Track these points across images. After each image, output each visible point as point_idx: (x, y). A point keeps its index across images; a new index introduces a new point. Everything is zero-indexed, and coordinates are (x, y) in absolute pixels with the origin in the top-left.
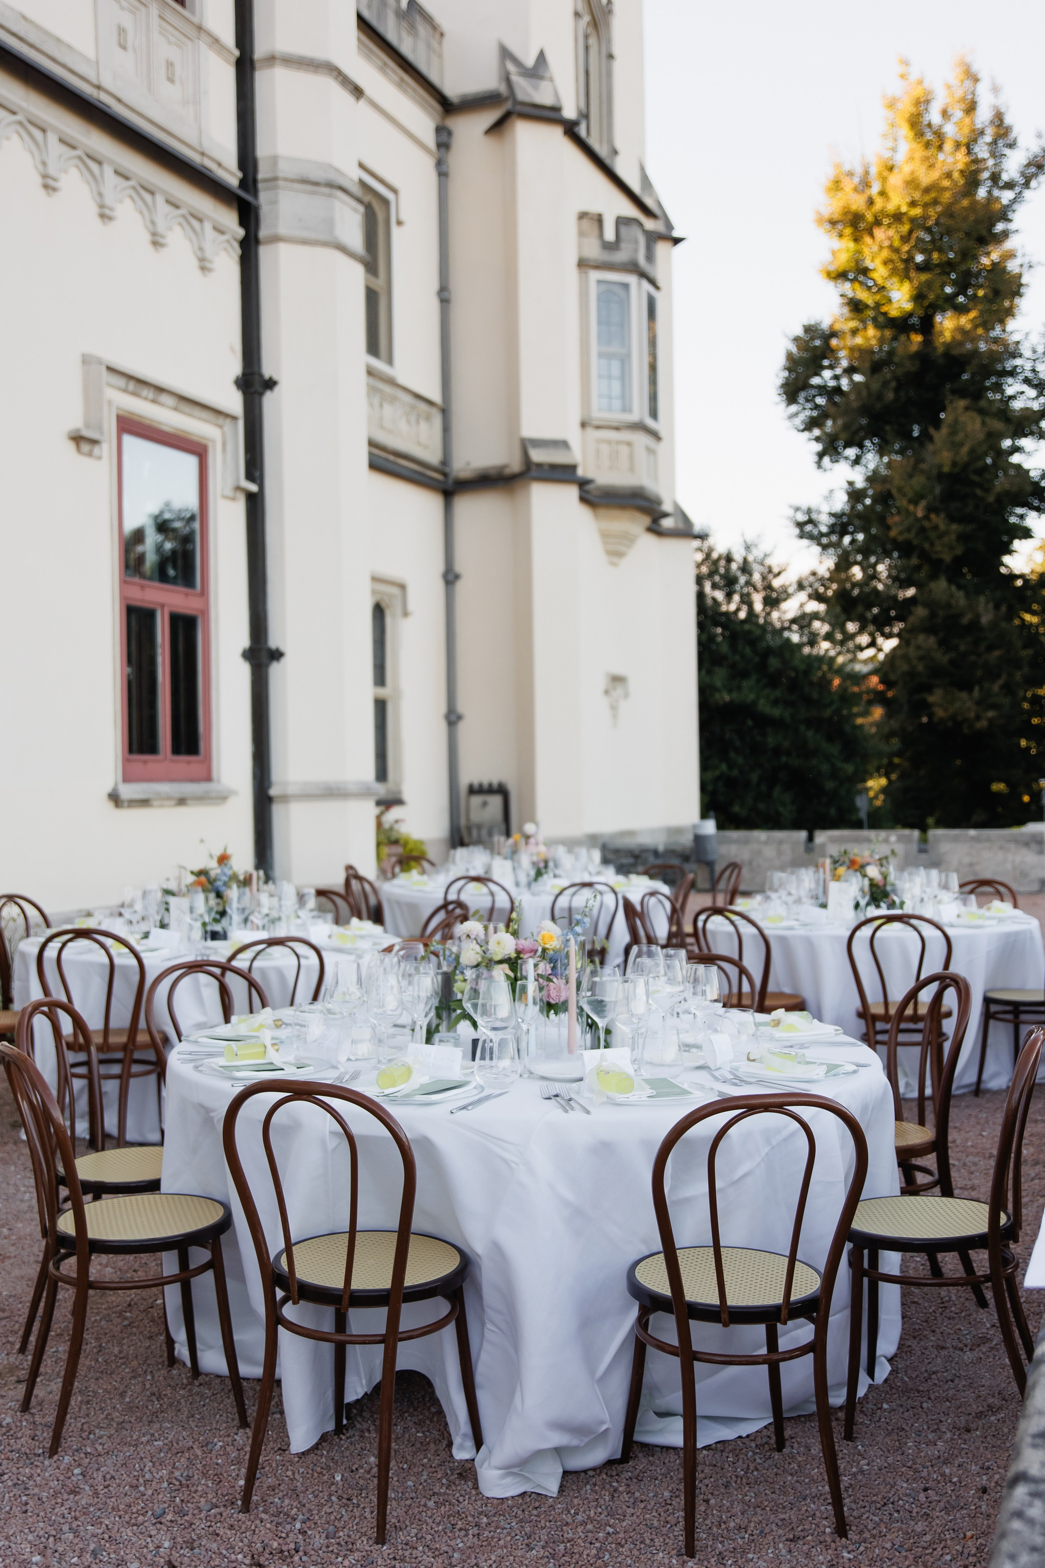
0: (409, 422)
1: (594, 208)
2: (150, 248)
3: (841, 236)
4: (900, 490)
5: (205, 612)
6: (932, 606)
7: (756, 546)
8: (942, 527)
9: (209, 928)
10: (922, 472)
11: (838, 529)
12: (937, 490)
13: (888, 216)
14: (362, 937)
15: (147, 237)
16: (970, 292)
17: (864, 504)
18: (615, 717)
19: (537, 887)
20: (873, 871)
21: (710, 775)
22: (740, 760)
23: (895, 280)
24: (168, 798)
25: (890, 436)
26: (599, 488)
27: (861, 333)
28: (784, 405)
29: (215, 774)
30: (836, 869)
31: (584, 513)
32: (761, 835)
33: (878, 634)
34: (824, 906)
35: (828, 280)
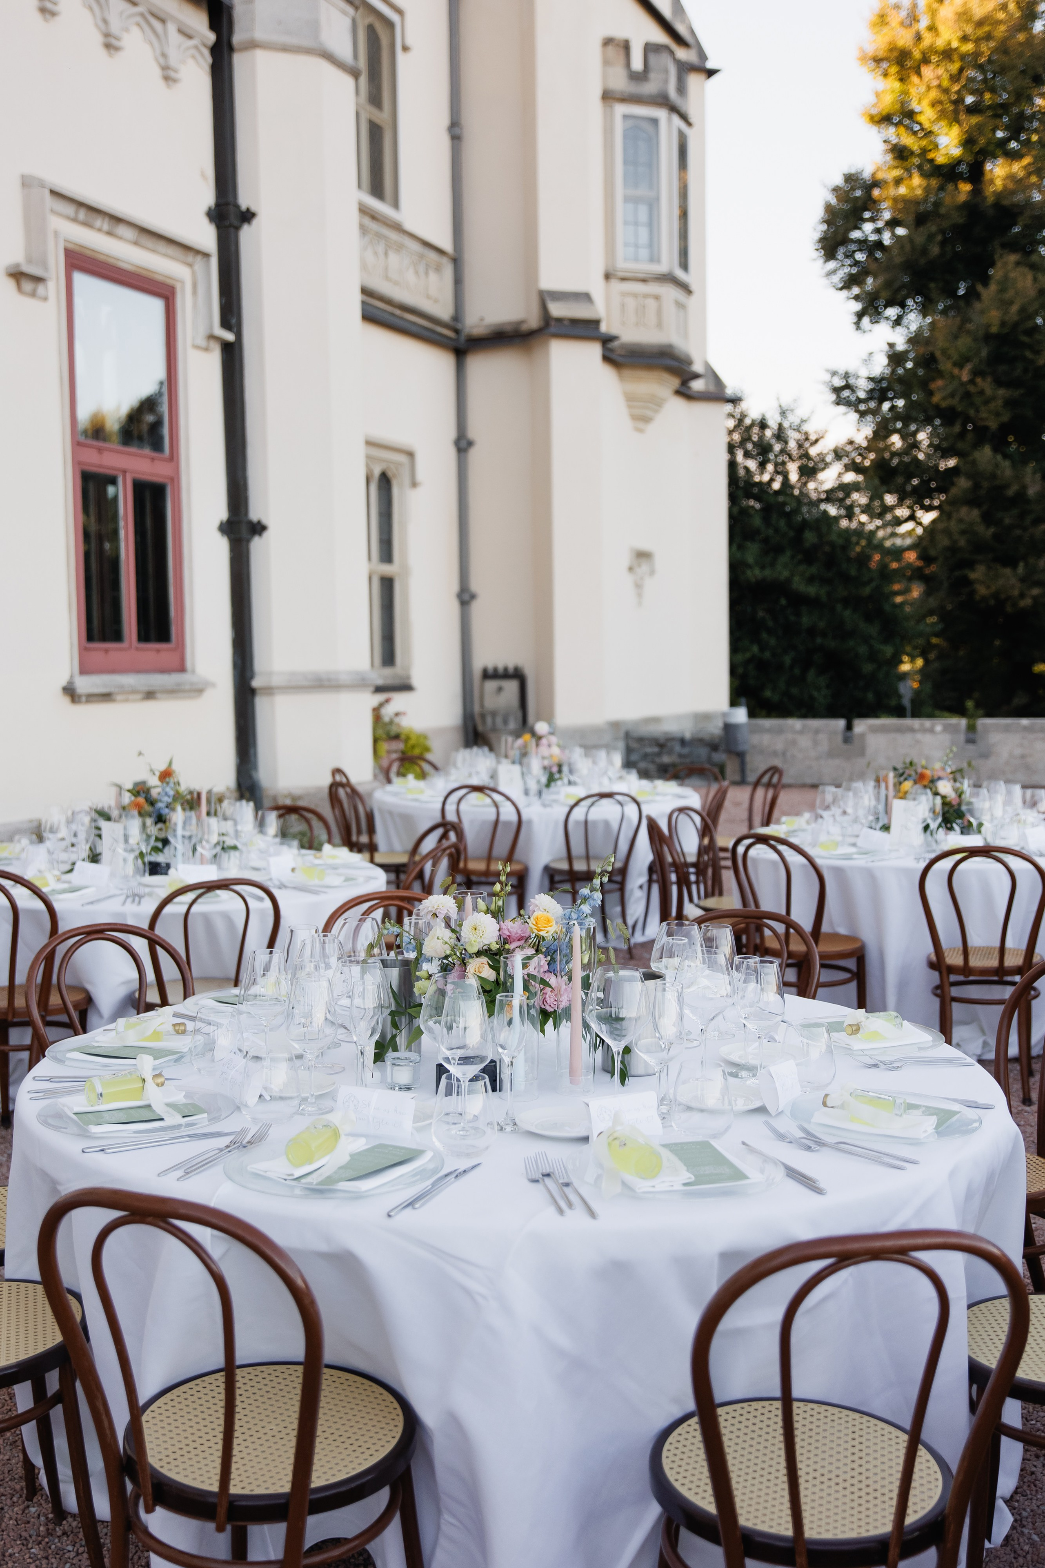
0: (417, 273)
1: (620, 34)
2: (102, 52)
3: (886, 75)
4: (944, 352)
5: (175, 479)
6: (975, 476)
7: (792, 411)
8: (989, 392)
9: (147, 859)
10: (969, 332)
11: (876, 394)
12: (984, 353)
13: (936, 52)
14: (334, 868)
15: (98, 39)
16: (1023, 137)
17: (904, 368)
18: (640, 596)
19: (547, 795)
20: (945, 787)
21: (740, 657)
22: (773, 642)
23: (943, 123)
24: (134, 691)
25: (934, 295)
26: (624, 346)
27: (906, 182)
28: (821, 261)
29: (188, 664)
30: (900, 783)
31: (607, 373)
32: (796, 724)
33: (916, 507)
34: (886, 828)
35: (870, 125)
